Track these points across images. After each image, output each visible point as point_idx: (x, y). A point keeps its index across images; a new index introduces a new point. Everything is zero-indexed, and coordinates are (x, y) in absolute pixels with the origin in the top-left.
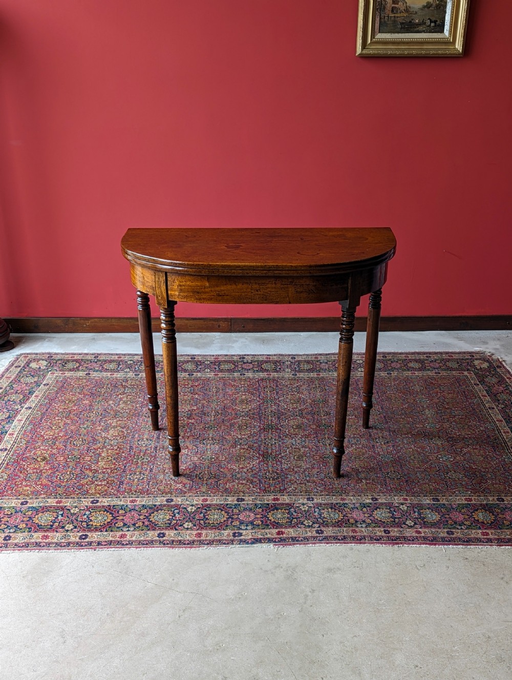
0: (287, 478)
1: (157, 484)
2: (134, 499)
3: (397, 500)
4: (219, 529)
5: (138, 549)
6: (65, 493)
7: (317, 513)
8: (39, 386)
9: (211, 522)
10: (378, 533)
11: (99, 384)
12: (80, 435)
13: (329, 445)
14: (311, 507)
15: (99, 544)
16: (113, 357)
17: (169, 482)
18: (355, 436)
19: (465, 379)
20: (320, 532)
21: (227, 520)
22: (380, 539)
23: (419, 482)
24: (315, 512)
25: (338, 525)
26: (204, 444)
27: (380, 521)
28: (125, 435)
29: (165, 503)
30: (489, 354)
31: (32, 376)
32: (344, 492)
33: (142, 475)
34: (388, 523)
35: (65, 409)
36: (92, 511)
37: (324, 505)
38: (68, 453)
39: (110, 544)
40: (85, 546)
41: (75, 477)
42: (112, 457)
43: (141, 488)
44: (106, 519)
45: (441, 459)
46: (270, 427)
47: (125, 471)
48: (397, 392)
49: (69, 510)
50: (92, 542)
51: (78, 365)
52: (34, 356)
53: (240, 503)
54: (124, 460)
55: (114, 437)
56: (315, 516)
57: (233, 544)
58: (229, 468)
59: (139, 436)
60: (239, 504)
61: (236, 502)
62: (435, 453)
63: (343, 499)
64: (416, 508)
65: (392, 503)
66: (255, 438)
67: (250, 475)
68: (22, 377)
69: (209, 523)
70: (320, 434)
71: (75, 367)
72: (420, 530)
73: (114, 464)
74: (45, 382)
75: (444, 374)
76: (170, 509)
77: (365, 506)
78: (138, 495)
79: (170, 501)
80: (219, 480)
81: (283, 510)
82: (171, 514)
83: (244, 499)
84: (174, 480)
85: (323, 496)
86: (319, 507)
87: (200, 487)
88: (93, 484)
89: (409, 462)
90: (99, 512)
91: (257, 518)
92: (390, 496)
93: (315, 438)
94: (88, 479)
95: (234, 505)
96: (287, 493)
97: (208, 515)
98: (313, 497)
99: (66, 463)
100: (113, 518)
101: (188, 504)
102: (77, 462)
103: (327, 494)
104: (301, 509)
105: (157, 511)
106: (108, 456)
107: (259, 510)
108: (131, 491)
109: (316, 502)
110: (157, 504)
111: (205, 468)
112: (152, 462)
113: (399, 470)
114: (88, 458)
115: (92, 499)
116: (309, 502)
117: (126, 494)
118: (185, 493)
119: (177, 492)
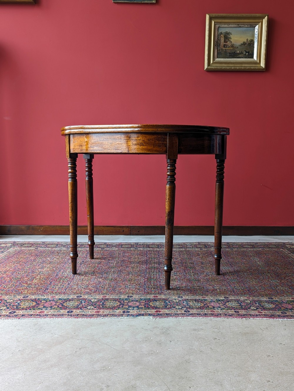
0: (164, 288)
1: (72, 290)
2: (54, 296)
4: (113, 309)
5: (51, 318)
6: (5, 293)
7: (185, 303)
8: (4, 252)
10: (230, 312)
11: (43, 252)
12: (24, 270)
13: (193, 275)
14: (181, 300)
15: (23, 316)
16: (54, 243)
17: (80, 289)
18: (211, 272)
19: (281, 252)
20: (187, 311)
21: (119, 306)
22: (232, 315)
23: (257, 291)
25: (200, 309)
26: (107, 274)
27: (231, 307)
28: (54, 270)
29: (76, 298)
31: (0, 249)
32: (204, 294)
33: (62, 286)
34: (237, 308)
35: (17, 260)
36: (22, 301)
37: (190, 300)
38: (13, 276)
39: (31, 316)
40: (12, 317)
41: (15, 286)
42: (43, 279)
43: (60, 291)
44: (31, 304)
45: (271, 282)
46: (153, 267)
47: (50, 284)
48: (237, 256)
49: (6, 300)
50: (18, 315)
52: (4, 242)
54: (51, 280)
55: (47, 271)
57: (123, 316)
58: (123, 283)
59: (63, 271)
60: (129, 299)
62: (267, 279)
63: (203, 297)
64: (256, 302)
65: (240, 299)
66: (143, 272)
67: (138, 286)
69: (106, 307)
70: (187, 271)
71: (29, 246)
72: (261, 311)
74: (8, 251)
75: (268, 250)
76: (79, 300)
77: (219, 301)
78: (57, 294)
79: (79, 297)
80: (116, 288)
81: (161, 301)
82: (79, 303)
83: (133, 296)
84: (84, 288)
85: (189, 296)
86: (187, 301)
87: (102, 291)
88: (27, 289)
89: (249, 282)
90: (27, 301)
91: (142, 305)
92: (237, 296)
93: (184, 272)
94: (23, 287)
95: (125, 299)
96: (163, 294)
97: (105, 303)
98: (182, 296)
99: (10, 280)
100: (36, 304)
101: (92, 298)
102: (18, 280)
103: (192, 295)
104: (173, 301)
105: (69, 301)
106: (40, 278)
107: (143, 301)
108: (52, 293)
109: (184, 298)
110: (70, 298)
111: (107, 283)
112: (70, 281)
113: (242, 286)
114: (26, 279)
115: (24, 296)
116: (179, 298)
117: (49, 294)
118: (91, 294)
119: (85, 293)
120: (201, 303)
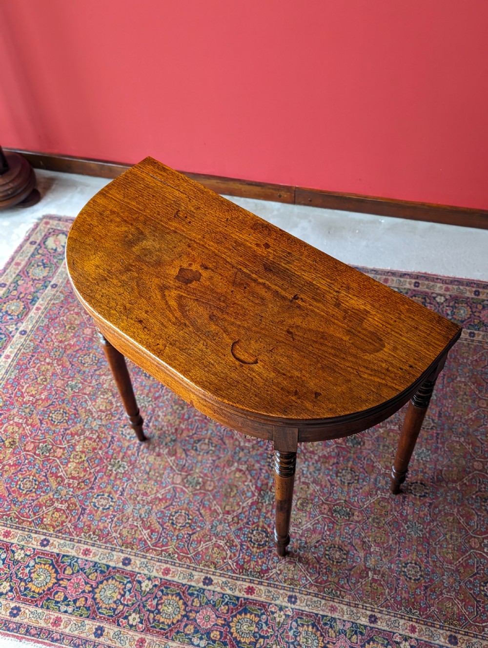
2: (88, 547)
3: (402, 627)
4: (167, 637)
6: (18, 517)
7: (292, 631)
8: (46, 287)
9: (162, 620)
12: (63, 400)
13: (349, 483)
14: (289, 616)
15: (27, 632)
17: (135, 524)
23: (442, 593)
24: (291, 628)
28: (113, 410)
29: (120, 565)
31: (44, 264)
32: (339, 593)
33: (110, 500)
35: (61, 342)
36: (37, 561)
37: (307, 615)
39: (39, 635)
40: (12, 631)
41: (36, 487)
42: (85, 457)
43: (101, 526)
44: (48, 581)
48: (470, 379)
49: (13, 552)
50: (21, 624)
52: (55, 222)
53: (205, 587)
54: (97, 466)
55: (99, 413)
56: (288, 637)
58: (213, 508)
60: (204, 590)
61: (201, 585)
62: (481, 534)
65: (394, 633)
66: (261, 450)
67: (233, 529)
68: (33, 266)
70: (344, 457)
73: (85, 470)
74: (54, 279)
76: (122, 579)
77: (356, 631)
78: (95, 541)
79: (127, 562)
80: (193, 534)
81: (253, 615)
82: (121, 591)
83: (212, 581)
84: (142, 520)
85: (309, 597)
86: (299, 620)
87: (167, 542)
88: (52, 505)
89: (441, 546)
90: (45, 564)
91: (218, 625)
92: (395, 616)
93: (334, 466)
94: (49, 495)
95: (197, 591)
96: (267, 579)
97: (161, 604)
98: (297, 594)
99: (33, 457)
100: (56, 581)
101: (145, 575)
102: (46, 457)
103: (316, 592)
104: (275, 618)
105: (107, 581)
106: (83, 452)
107: (224, 609)
108: (89, 530)
109: (297, 607)
110: (112, 564)
111: (184, 502)
112: (128, 476)
113: (422, 561)
114: (59, 452)
115: (43, 537)
116: (289, 605)
117: (82, 534)
118: (147, 551)
119: (139, 545)
120: (322, 635)
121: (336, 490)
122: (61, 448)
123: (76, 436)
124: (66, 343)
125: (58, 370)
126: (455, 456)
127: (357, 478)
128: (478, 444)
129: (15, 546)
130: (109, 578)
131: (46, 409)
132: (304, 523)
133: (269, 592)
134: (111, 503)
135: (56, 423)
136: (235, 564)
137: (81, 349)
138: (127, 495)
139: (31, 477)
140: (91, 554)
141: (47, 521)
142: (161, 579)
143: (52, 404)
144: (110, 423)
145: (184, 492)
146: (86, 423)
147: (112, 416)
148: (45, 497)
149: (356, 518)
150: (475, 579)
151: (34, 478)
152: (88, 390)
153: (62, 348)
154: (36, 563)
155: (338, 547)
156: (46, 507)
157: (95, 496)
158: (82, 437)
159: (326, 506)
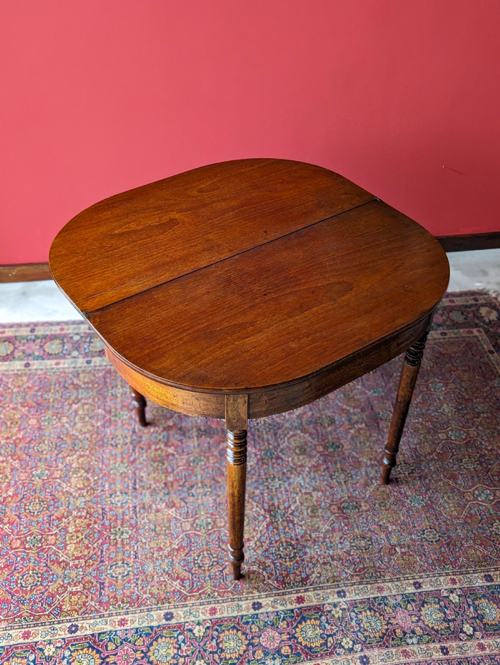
0: (305, 553)
1: (148, 582)
2: (123, 617)
3: (444, 584)
6: (31, 615)
7: (354, 621)
9: (228, 656)
10: (434, 653)
11: (44, 385)
12: (35, 491)
13: (345, 482)
14: (345, 609)
16: (54, 328)
17: (162, 579)
18: (373, 462)
19: (476, 344)
20: (365, 660)
21: (248, 650)
23: (462, 545)
24: (352, 619)
25: (384, 643)
26: (193, 495)
27: (432, 629)
28: (92, 485)
29: (164, 622)
30: (494, 295)
32: (378, 574)
33: (126, 566)
34: (443, 632)
35: (7, 438)
36: (72, 649)
37: (360, 603)
38: (25, 531)
41: (40, 579)
42: (82, 535)
43: (128, 593)
44: (92, 664)
45: (479, 499)
46: (269, 454)
47: (102, 561)
49: (41, 650)
51: (11, 348)
53: (257, 612)
54: (98, 540)
55: (79, 492)
56: (352, 627)
59: (110, 488)
60: (257, 615)
61: (252, 611)
62: (470, 488)
63: (380, 589)
64: (469, 597)
65: (440, 590)
69: (226, 659)
71: (9, 352)
72: (482, 641)
73: (87, 547)
75: (452, 335)
76: (171, 634)
77: (408, 600)
78: (127, 609)
79: (169, 616)
80: (224, 569)
81: (313, 620)
82: (175, 645)
83: (261, 604)
84: (167, 573)
85: (355, 586)
86: (355, 609)
87: (202, 586)
88: (66, 591)
89: (444, 507)
90: (82, 650)
91: (284, 641)
92: (434, 577)
93: (326, 471)
94: (58, 582)
95: (251, 618)
96: (311, 585)
97: (221, 642)
98: (344, 588)
99: (24, 552)
100: (101, 661)
101: (193, 622)
102: (38, 548)
103: (359, 580)
104: (333, 615)
105: (157, 641)
106: (77, 531)
107: (283, 624)
108: (117, 601)
109: (349, 599)
110: (154, 624)
111: (203, 545)
112: (135, 539)
113: (435, 525)
114: (52, 539)
115: (69, 625)
116: (341, 599)
117: (111, 607)
118: (186, 599)
119: (175, 597)
120: (381, 615)
121: (337, 491)
122: (52, 535)
123: (63, 519)
124: (14, 438)
125: (16, 464)
126: (421, 434)
127: (350, 475)
128: (435, 420)
129: (41, 643)
130: (158, 638)
131: (19, 504)
132: (321, 527)
133: (318, 595)
134: (128, 569)
135: (36, 514)
136: (275, 582)
137: (32, 439)
138: (142, 556)
139: (31, 572)
140: (129, 622)
141: (66, 608)
142: (211, 620)
143: (23, 498)
144: (95, 497)
145: (198, 535)
146: (69, 504)
147: (94, 490)
148: (55, 586)
149: (364, 508)
150: (482, 524)
151: (35, 572)
152: (57, 474)
153: (11, 444)
154: (71, 652)
155: (361, 537)
156: (59, 595)
157: (109, 568)
158: (71, 518)
159: (334, 507)
